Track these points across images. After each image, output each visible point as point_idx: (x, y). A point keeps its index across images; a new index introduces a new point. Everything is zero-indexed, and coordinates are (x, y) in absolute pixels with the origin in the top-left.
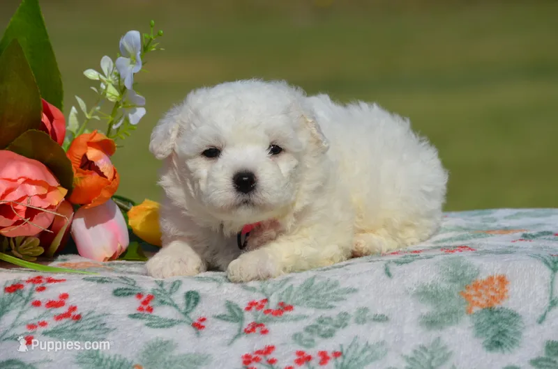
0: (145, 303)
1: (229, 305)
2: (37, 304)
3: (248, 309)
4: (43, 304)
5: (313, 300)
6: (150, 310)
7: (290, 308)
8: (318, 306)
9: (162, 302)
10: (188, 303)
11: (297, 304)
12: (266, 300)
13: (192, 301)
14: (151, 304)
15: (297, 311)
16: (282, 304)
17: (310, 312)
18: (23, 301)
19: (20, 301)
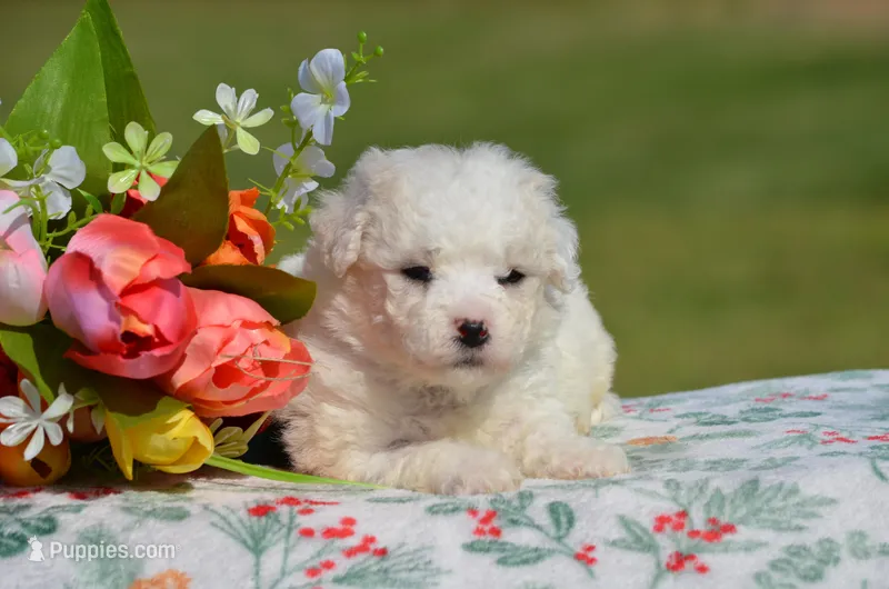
0: (485, 520)
1: (625, 522)
2: (308, 533)
3: (659, 528)
4: (317, 534)
5: (764, 515)
6: (496, 532)
7: (729, 528)
8: (778, 527)
9: (514, 522)
10: (557, 523)
11: (743, 521)
12: (683, 514)
13: (563, 519)
14: (495, 523)
15: (744, 534)
16: (713, 521)
17: (766, 535)
18: (285, 530)
19: (280, 529)
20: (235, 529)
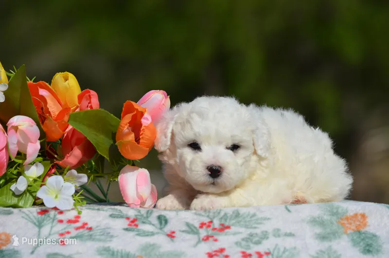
0: (133, 222)
1: (188, 225)
2: (61, 221)
3: (201, 227)
4: (65, 222)
5: (242, 223)
6: (137, 226)
7: (228, 227)
8: (247, 227)
9: (144, 223)
10: (161, 223)
11: (233, 225)
12: (211, 222)
13: (163, 222)
14: (136, 223)
15: (233, 229)
16: (222, 225)
17: (242, 230)
18: (51, 220)
19: (49, 220)
20: (31, 219)
